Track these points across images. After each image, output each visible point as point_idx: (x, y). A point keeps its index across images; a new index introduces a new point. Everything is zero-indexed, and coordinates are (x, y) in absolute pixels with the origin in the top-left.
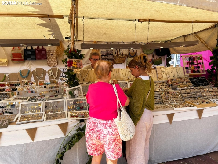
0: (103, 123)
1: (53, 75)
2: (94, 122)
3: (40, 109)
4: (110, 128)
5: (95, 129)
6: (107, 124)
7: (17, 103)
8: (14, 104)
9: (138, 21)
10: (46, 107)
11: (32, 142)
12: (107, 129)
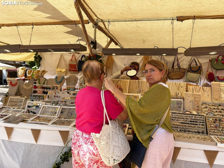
0: (85, 138)
1: (83, 82)
2: (77, 134)
3: (56, 113)
4: (91, 145)
5: (77, 144)
6: (89, 139)
7: (41, 105)
8: (38, 105)
9: (178, 20)
10: (62, 112)
11: (35, 143)
12: (88, 145)
